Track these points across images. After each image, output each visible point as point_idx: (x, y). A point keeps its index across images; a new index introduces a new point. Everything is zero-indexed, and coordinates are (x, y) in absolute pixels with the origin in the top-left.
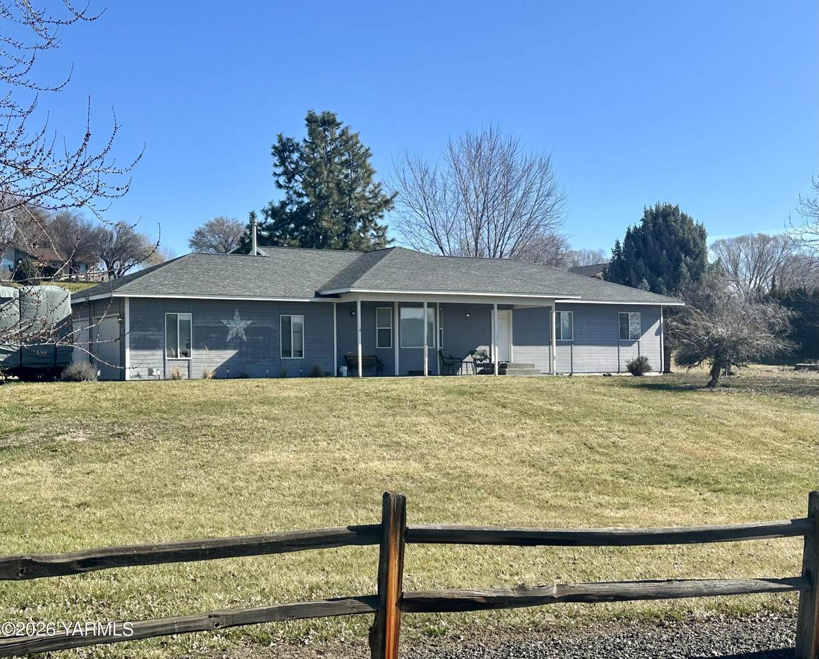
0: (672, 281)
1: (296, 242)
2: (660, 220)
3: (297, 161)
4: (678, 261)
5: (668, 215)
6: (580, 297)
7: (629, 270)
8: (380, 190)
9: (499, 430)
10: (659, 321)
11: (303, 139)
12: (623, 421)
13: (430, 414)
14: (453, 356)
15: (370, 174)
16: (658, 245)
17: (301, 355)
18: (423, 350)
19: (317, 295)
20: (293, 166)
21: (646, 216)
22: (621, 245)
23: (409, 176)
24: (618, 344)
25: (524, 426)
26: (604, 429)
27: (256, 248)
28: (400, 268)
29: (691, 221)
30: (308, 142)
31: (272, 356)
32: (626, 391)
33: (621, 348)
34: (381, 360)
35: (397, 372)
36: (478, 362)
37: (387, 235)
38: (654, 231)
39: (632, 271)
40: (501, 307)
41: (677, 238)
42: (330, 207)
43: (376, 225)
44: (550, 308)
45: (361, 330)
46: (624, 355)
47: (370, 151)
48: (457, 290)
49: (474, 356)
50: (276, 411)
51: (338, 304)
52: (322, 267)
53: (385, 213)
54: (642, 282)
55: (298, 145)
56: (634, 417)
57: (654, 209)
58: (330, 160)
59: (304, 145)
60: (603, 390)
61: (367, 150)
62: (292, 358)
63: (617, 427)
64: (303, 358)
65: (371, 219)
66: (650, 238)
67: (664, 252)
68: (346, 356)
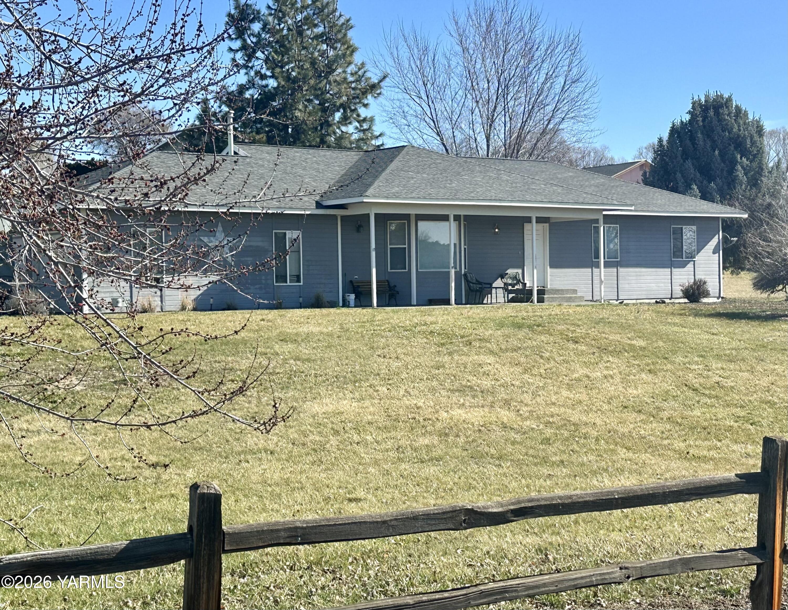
0: (726, 187)
1: (263, 137)
2: (711, 113)
3: (259, 32)
4: (733, 163)
5: (721, 106)
6: (633, 208)
7: (675, 174)
8: (365, 72)
9: (581, 371)
10: (717, 236)
11: (266, 5)
12: (718, 357)
13: (492, 352)
14: (481, 281)
15: (353, 51)
16: (709, 143)
17: (299, 281)
18: (448, 273)
19: (319, 205)
20: (254, 40)
21: (693, 107)
22: (665, 143)
23: (404, 53)
24: (671, 265)
25: (608, 364)
26: (700, 367)
27: (232, 147)
28: (418, 172)
29: (746, 114)
30: (272, 9)
31: (264, 282)
32: (703, 321)
33: (674, 270)
34: (395, 286)
35: (414, 301)
36: (510, 288)
37: (374, 128)
38: (704, 126)
39: (679, 175)
40: (540, 220)
41: (731, 136)
42: (305, 93)
43: (358, 115)
44: (597, 221)
45: (376, 249)
46: (678, 277)
47: (351, 22)
48: (490, 200)
49: (505, 280)
50: (305, 351)
51: (343, 217)
52: (318, 171)
53: (370, 99)
54: (691, 189)
55: (259, 12)
56: (728, 352)
57: (703, 100)
58: (300, 33)
59: (267, 12)
60: (677, 320)
61: (348, 21)
62: (288, 283)
63: (715, 365)
64: (302, 284)
65: (353, 108)
66: (699, 135)
67: (717, 152)
68: (351, 282)
